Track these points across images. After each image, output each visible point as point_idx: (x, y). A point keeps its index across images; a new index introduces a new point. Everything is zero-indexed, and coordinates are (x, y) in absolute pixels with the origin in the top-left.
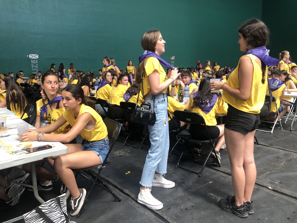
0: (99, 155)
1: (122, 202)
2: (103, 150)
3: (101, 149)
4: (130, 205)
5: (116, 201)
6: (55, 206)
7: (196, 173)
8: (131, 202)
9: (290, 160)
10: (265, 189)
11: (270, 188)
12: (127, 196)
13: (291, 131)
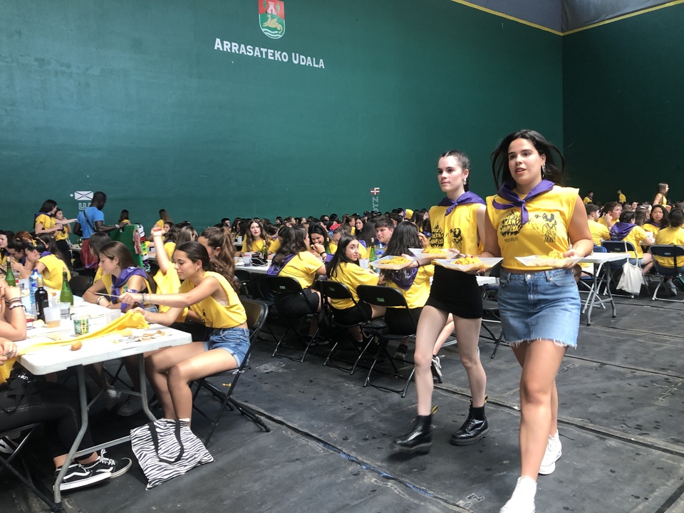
0: (235, 353)
1: (271, 432)
2: (241, 345)
4: (284, 435)
5: (261, 431)
7: (398, 392)
8: (286, 432)
9: (566, 370)
10: (507, 410)
11: (516, 408)
12: (279, 425)
13: (588, 325)
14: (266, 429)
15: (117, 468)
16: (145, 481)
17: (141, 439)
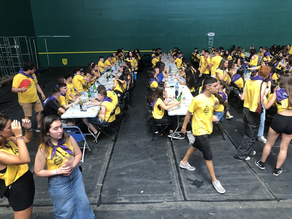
0: (218, 118)
14: (224, 139)
15: (181, 137)
16: (189, 142)
17: (189, 133)
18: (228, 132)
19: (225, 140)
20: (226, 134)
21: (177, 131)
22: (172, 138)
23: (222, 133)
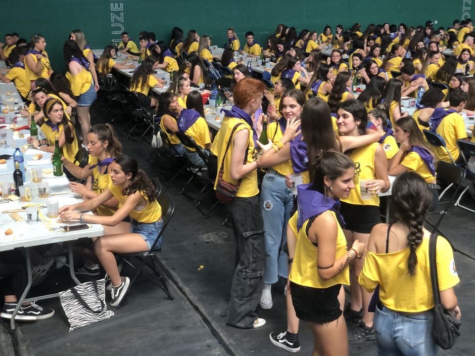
0: (147, 240)
1: (174, 301)
2: (153, 234)
3: (151, 234)
4: (182, 305)
6: (91, 290)
8: (185, 302)
12: (183, 295)
14: (170, 298)
15: (43, 313)
16: (69, 325)
17: (66, 298)
18: (179, 275)
19: (172, 299)
20: (176, 283)
21: (28, 297)
22: (12, 322)
23: (163, 282)
